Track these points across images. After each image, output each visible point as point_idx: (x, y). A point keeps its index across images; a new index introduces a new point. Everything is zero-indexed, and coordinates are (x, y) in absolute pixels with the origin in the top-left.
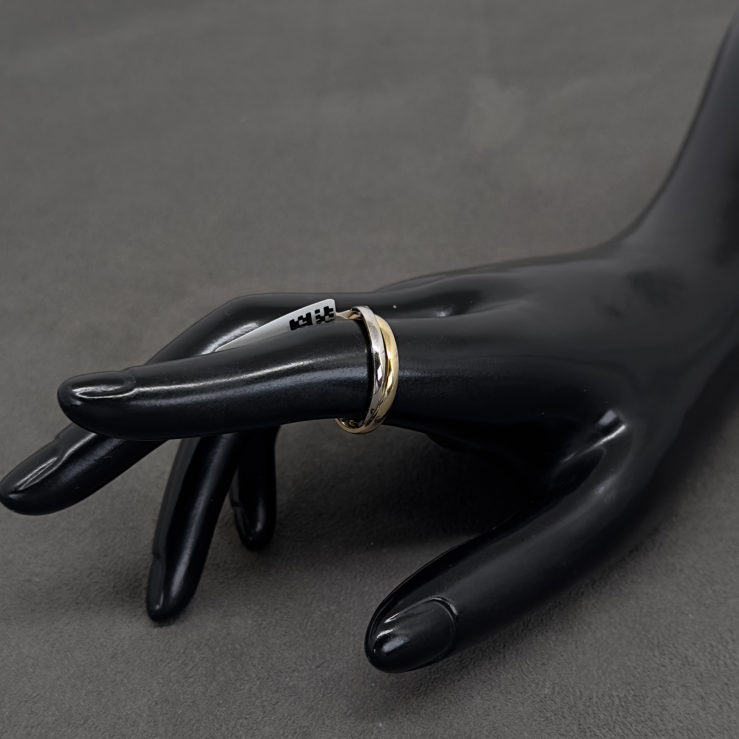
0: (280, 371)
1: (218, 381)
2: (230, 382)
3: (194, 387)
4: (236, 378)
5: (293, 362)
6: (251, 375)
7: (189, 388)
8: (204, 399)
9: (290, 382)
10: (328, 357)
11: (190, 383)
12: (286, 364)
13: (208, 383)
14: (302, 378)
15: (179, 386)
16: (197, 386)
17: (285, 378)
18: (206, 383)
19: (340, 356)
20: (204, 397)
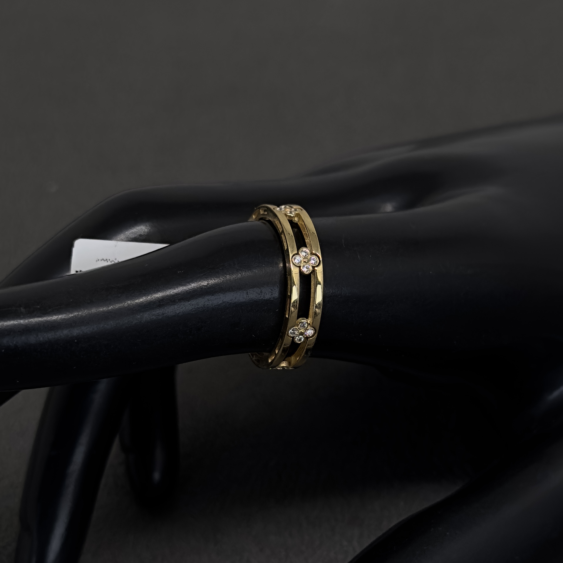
0: (177, 294)
1: (94, 310)
2: (109, 312)
3: (61, 319)
4: (118, 306)
5: (193, 282)
6: (137, 301)
7: (55, 321)
8: (75, 334)
9: (190, 308)
10: (240, 274)
11: (55, 314)
12: (185, 285)
13: (80, 313)
14: (207, 303)
15: (40, 319)
16: (64, 319)
17: (182, 303)
18: (78, 315)
19: (256, 272)
20: (76, 332)
